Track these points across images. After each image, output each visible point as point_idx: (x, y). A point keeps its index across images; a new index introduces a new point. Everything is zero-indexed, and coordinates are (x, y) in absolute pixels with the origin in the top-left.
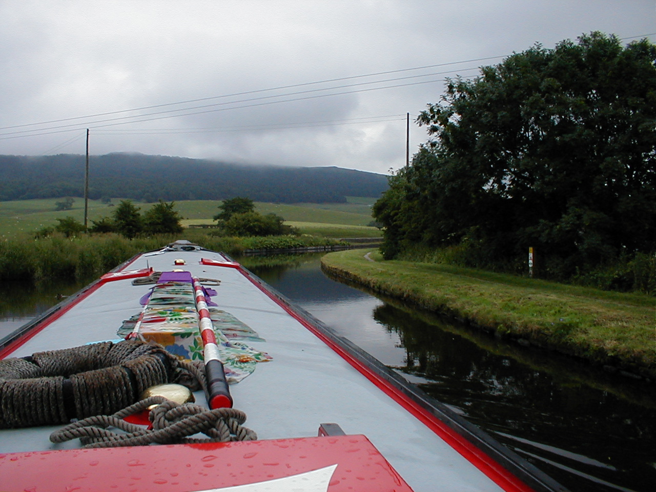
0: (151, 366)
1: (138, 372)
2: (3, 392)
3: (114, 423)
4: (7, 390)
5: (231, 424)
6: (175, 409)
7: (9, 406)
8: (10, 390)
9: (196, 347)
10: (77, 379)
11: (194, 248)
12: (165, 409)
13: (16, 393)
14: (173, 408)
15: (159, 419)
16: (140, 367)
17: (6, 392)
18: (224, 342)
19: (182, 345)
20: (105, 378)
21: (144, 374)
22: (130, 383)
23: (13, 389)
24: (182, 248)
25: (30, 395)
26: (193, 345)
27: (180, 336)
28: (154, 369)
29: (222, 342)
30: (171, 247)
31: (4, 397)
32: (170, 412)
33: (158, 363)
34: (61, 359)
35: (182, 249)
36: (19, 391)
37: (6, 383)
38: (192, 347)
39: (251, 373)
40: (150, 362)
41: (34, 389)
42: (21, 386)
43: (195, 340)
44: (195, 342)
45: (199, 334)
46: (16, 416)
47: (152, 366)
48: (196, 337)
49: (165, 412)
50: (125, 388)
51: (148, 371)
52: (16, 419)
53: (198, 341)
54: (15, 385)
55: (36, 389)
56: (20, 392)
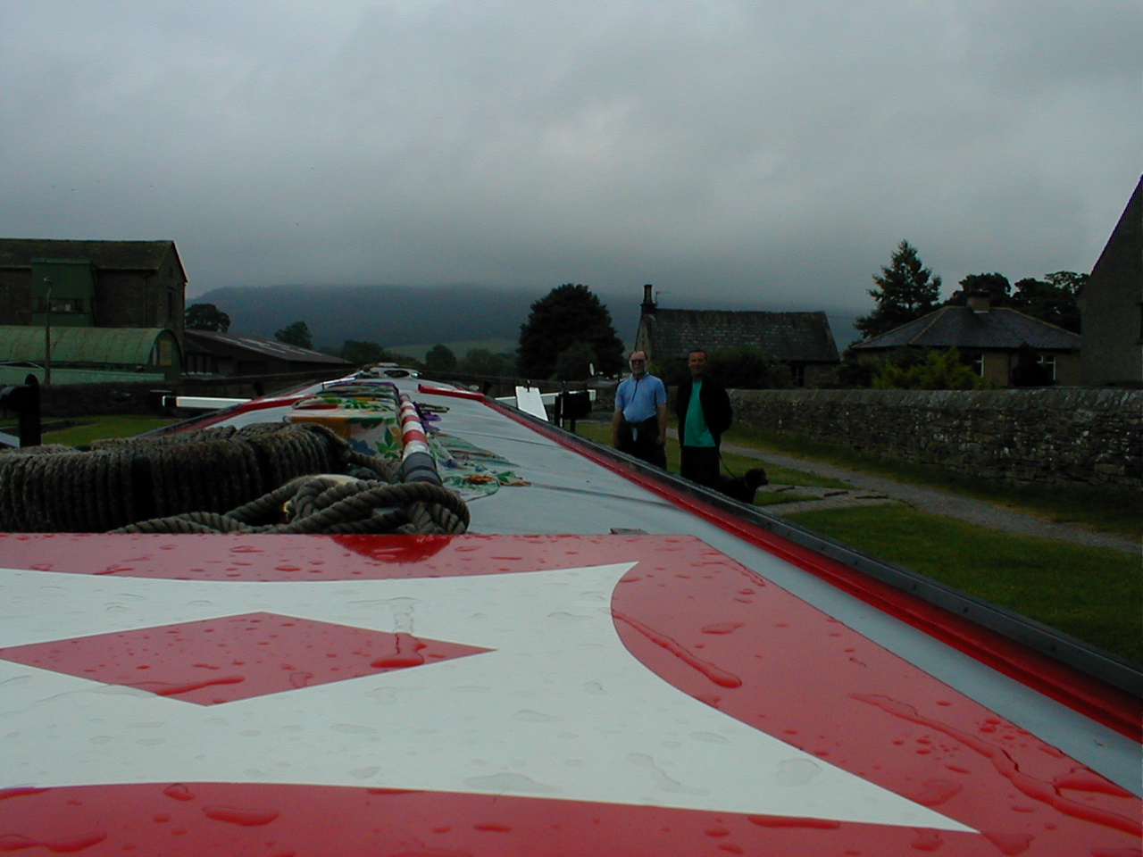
0: (298, 444)
1: (274, 450)
2: (26, 471)
3: (221, 525)
4: (33, 467)
5: (437, 512)
6: (332, 488)
7: (35, 497)
8: (37, 467)
9: (389, 445)
10: (159, 453)
11: (407, 374)
12: (315, 490)
13: (48, 472)
14: (330, 486)
15: (303, 508)
16: (278, 442)
17: (31, 472)
18: (444, 460)
19: (364, 441)
20: (212, 455)
21: (284, 455)
22: (258, 469)
23: (43, 467)
24: (385, 373)
25: (73, 478)
26: (383, 441)
27: (359, 425)
28: (304, 450)
29: (441, 459)
30: (367, 370)
31: (28, 479)
32: (324, 494)
33: (313, 442)
34: (141, 451)
35: (385, 375)
36: (53, 470)
37: (31, 457)
38: (383, 445)
39: (489, 494)
40: (297, 438)
41: (80, 466)
42: (57, 461)
43: (388, 431)
44: (388, 436)
45: (396, 421)
46: (48, 515)
47: (301, 445)
48: (390, 427)
49: (315, 495)
50: (247, 476)
51: (292, 451)
52: (48, 521)
53: (394, 435)
54: (47, 460)
55: (84, 467)
56: (56, 471)
